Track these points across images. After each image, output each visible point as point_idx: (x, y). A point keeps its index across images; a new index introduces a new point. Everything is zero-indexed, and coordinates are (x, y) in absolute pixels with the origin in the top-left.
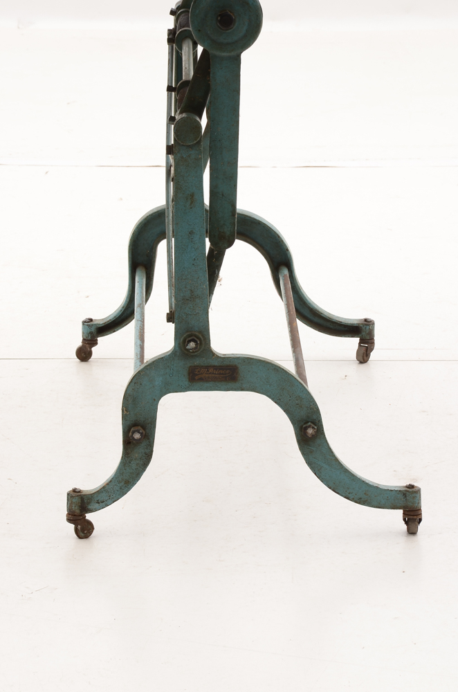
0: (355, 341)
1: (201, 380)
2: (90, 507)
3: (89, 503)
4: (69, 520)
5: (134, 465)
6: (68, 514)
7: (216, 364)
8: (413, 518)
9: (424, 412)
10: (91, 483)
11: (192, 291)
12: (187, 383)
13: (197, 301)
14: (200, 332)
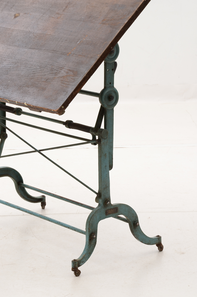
1: (109, 214)
2: (79, 265)
4: (72, 270)
7: (112, 208)
9: (179, 229)
11: (106, 185)
12: (105, 216)
13: (107, 188)
14: (108, 198)
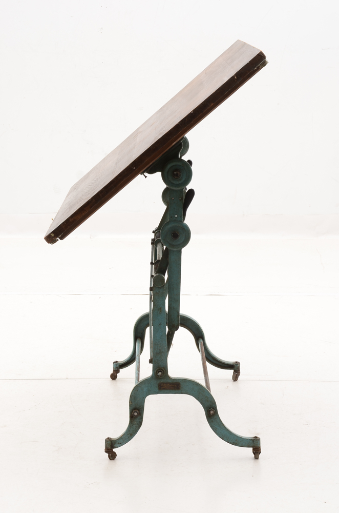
0: (232, 371)
1: (164, 389)
2: (115, 446)
3: (114, 444)
4: (106, 452)
5: (134, 427)
6: (106, 449)
7: (171, 382)
8: (257, 451)
10: (116, 435)
11: (160, 350)
12: (158, 390)
13: (163, 354)
14: (164, 368)
